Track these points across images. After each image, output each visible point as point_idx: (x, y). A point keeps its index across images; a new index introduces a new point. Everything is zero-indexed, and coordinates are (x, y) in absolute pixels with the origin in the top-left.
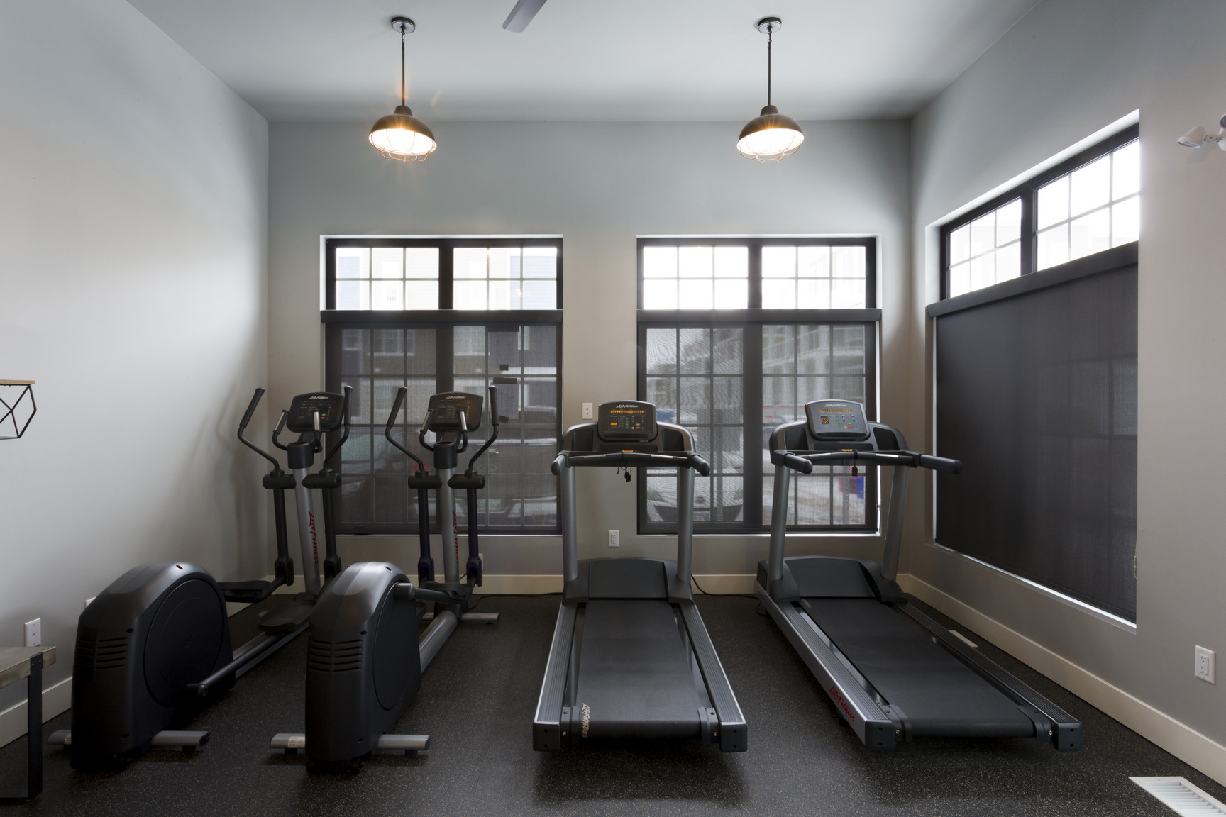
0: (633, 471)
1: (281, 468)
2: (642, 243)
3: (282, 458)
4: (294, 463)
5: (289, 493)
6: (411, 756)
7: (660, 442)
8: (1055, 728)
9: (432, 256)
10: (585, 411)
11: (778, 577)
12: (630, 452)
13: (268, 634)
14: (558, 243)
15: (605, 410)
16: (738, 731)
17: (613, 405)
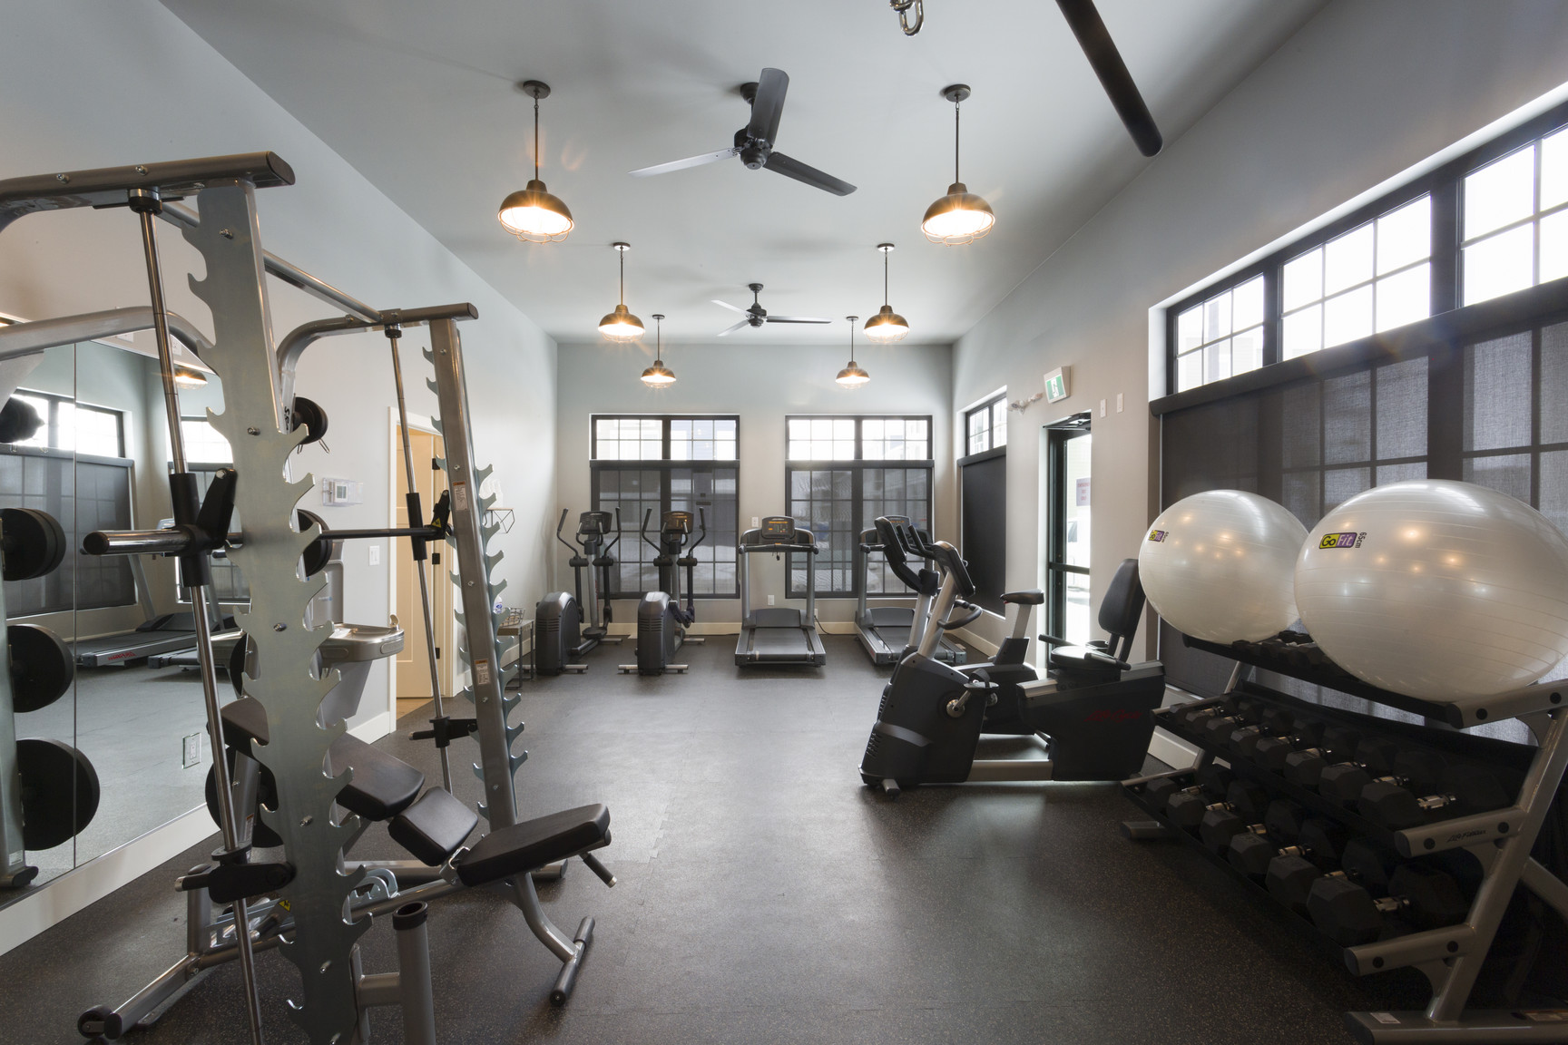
0: (782, 555)
1: (579, 555)
2: (788, 418)
3: (581, 549)
4: (587, 552)
5: (583, 569)
6: (680, 671)
7: (796, 539)
8: (955, 655)
9: (657, 425)
10: (753, 522)
11: (863, 616)
12: (780, 544)
13: (588, 639)
14: (736, 418)
15: (766, 521)
16: (821, 656)
17: (770, 519)
